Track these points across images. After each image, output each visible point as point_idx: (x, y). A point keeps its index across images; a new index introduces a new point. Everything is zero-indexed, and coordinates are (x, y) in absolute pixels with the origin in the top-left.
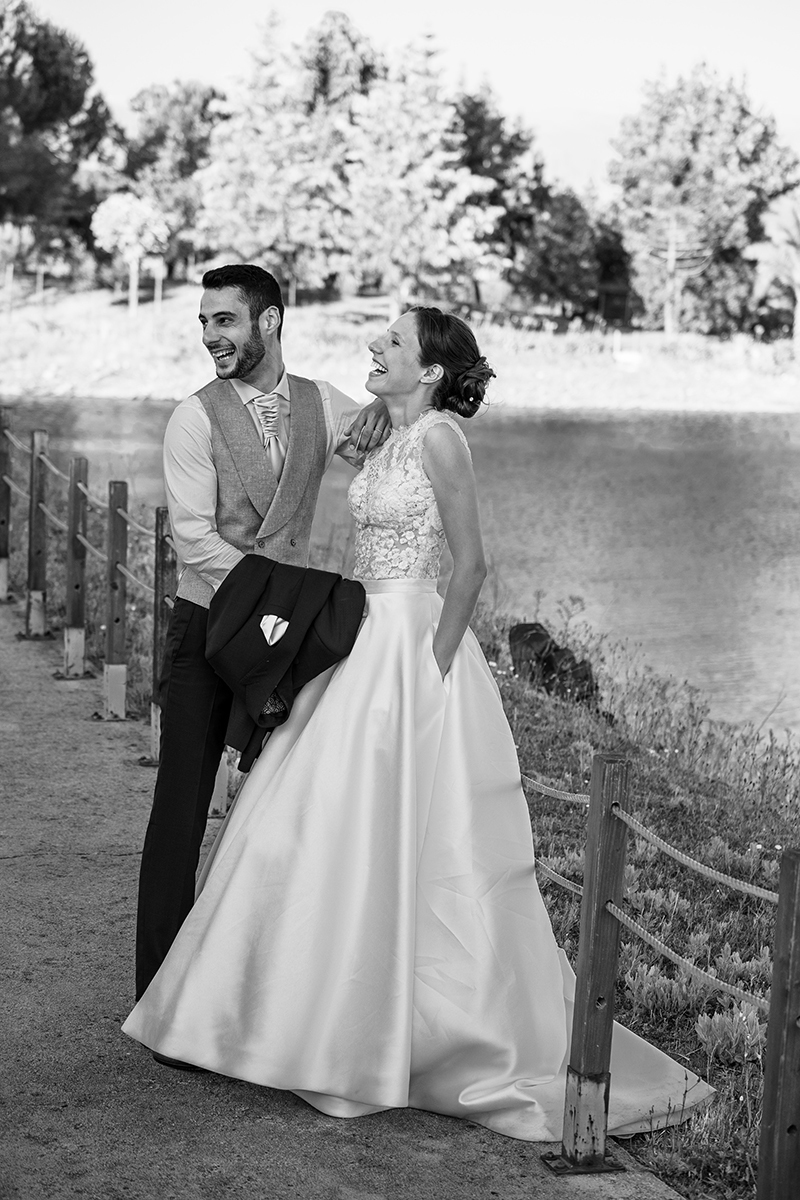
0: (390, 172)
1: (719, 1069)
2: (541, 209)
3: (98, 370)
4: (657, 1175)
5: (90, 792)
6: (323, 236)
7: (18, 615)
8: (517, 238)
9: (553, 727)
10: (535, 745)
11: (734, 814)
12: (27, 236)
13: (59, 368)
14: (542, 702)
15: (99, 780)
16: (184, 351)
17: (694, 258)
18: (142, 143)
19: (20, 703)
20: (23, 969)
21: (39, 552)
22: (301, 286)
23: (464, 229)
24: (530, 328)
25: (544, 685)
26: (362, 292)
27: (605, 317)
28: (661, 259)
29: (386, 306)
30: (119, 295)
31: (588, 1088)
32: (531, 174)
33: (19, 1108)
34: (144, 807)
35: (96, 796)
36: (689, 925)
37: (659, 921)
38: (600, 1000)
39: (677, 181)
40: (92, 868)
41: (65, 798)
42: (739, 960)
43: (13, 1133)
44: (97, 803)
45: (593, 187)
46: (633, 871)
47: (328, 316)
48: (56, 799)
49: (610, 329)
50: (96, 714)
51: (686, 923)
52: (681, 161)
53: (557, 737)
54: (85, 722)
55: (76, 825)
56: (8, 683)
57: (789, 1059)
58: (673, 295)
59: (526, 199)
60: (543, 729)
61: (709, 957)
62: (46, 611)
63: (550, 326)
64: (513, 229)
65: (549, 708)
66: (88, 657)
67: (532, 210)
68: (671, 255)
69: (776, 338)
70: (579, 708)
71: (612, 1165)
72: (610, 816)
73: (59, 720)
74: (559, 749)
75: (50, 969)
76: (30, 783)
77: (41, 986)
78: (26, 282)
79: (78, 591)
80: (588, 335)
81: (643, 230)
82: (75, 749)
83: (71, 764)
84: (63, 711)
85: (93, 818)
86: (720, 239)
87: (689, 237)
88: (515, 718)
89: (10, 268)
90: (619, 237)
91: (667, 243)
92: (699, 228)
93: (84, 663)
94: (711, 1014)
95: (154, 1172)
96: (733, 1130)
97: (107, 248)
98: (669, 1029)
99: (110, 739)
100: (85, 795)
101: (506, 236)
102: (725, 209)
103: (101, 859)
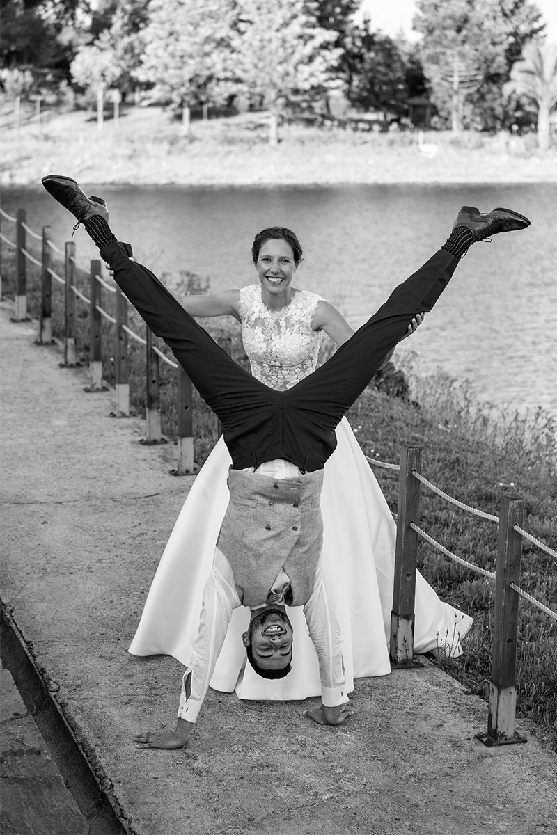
0: (269, 27)
1: (476, 611)
2: (369, 50)
3: (78, 166)
4: (441, 668)
5: (113, 462)
6: (225, 70)
7: (59, 352)
8: (353, 69)
9: (382, 413)
10: (371, 425)
11: (488, 464)
12: (28, 78)
13: (53, 165)
14: (375, 397)
15: (117, 454)
16: (135, 151)
17: (471, 81)
18: (102, 12)
19: (65, 408)
20: (87, 566)
21: (71, 315)
22: (210, 105)
23: (319, 64)
24: (364, 130)
25: (376, 385)
26: (252, 108)
27: (413, 122)
28: (449, 82)
29: (268, 117)
30: (90, 114)
31: (402, 622)
32: (362, 26)
33: (94, 641)
34: (145, 470)
35: (117, 463)
36: (461, 530)
37: (443, 529)
38: (408, 575)
39: (459, 30)
40: (120, 507)
41: (99, 465)
42: (488, 550)
43: (93, 655)
44: (118, 468)
45: (403, 35)
46: (428, 501)
47: (228, 125)
48: (94, 466)
49: (416, 129)
50: (112, 413)
51: (459, 530)
52: (461, 17)
53: (384, 420)
54: (106, 419)
55: (108, 481)
56: (58, 395)
57: (506, 604)
58: (458, 106)
59: (359, 43)
60: (376, 415)
61: (471, 549)
62: (77, 350)
63: (376, 128)
64: (350, 63)
65: (379, 401)
66: (104, 378)
67: (364, 51)
68: (456, 79)
69: (527, 132)
70: (398, 400)
71: (417, 663)
72: (411, 476)
73: (91, 418)
74: (386, 427)
75: (102, 565)
76: (78, 456)
77: (98, 575)
78: (29, 108)
79: (98, 339)
80: (402, 134)
81: (437, 63)
82: (102, 435)
83: (101, 445)
84: (92, 412)
85: (117, 477)
86: (488, 67)
87: (467, 67)
88: (359, 409)
89: (18, 99)
90: (420, 68)
91: (453, 71)
92: (474, 61)
93: (102, 381)
94: (471, 580)
95: (170, 673)
96: (483, 643)
97: (81, 84)
98: (449, 590)
99: (121, 429)
100: (111, 463)
101: (346, 68)
102: (491, 47)
103: (124, 501)
